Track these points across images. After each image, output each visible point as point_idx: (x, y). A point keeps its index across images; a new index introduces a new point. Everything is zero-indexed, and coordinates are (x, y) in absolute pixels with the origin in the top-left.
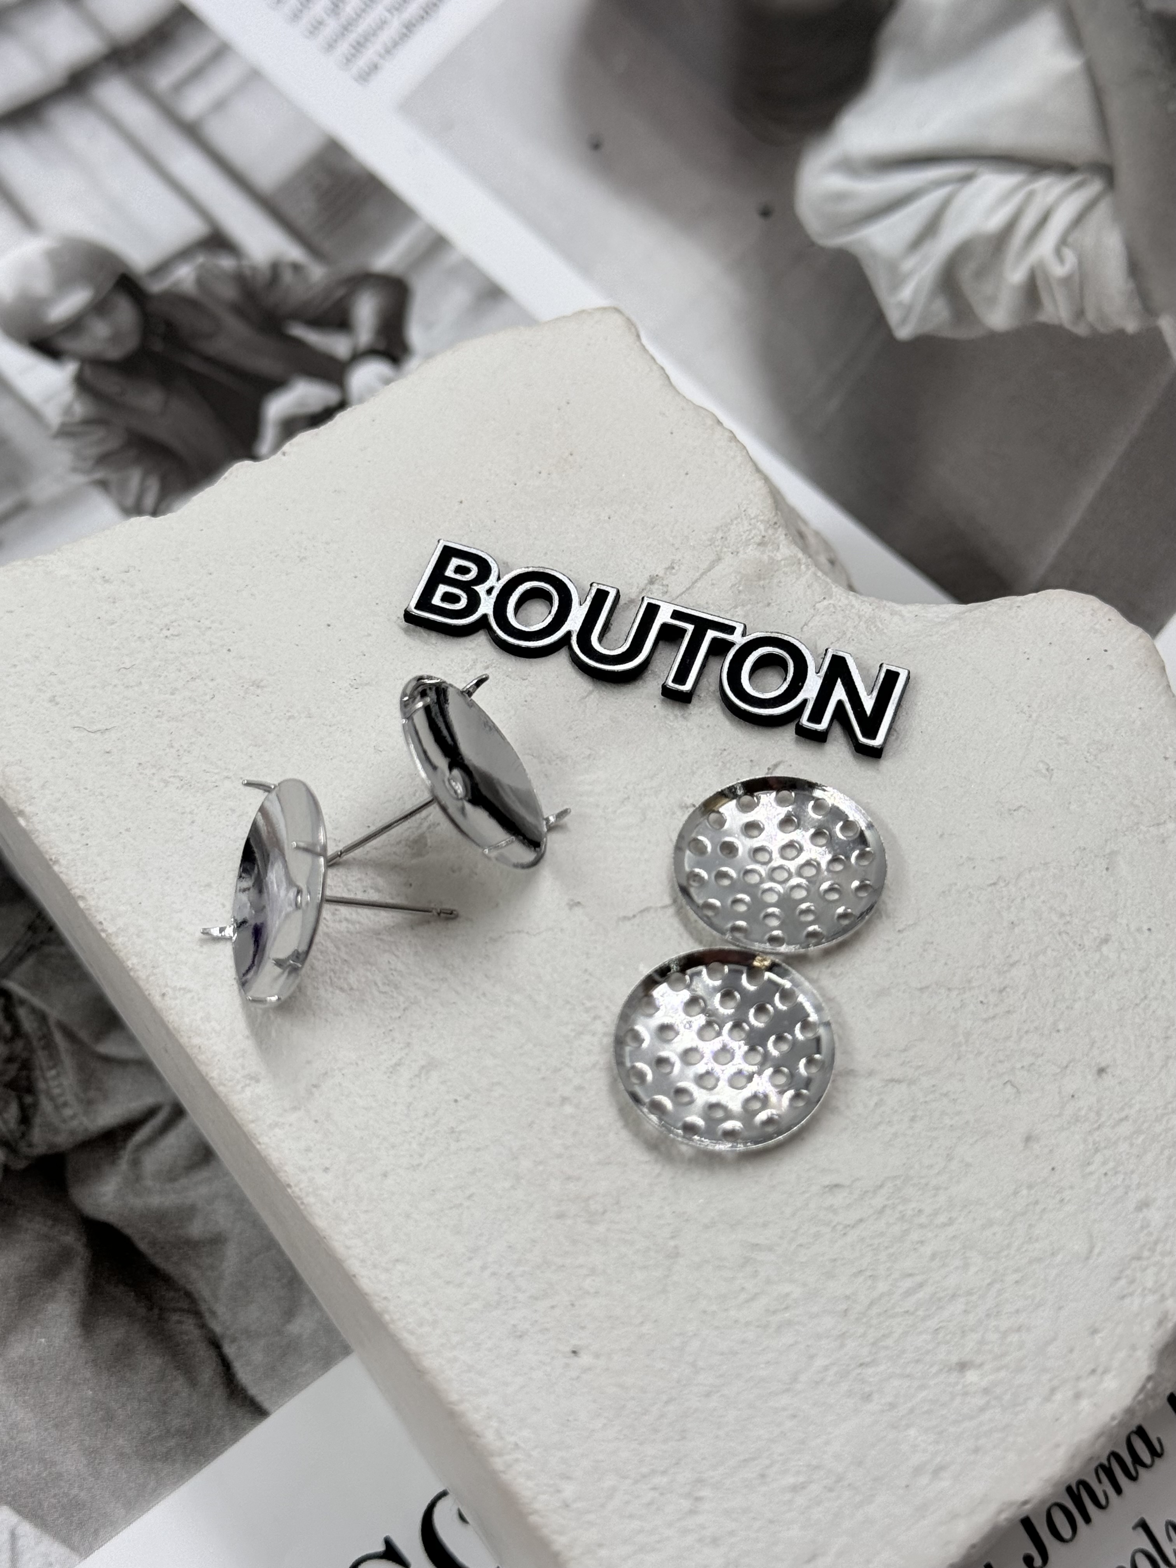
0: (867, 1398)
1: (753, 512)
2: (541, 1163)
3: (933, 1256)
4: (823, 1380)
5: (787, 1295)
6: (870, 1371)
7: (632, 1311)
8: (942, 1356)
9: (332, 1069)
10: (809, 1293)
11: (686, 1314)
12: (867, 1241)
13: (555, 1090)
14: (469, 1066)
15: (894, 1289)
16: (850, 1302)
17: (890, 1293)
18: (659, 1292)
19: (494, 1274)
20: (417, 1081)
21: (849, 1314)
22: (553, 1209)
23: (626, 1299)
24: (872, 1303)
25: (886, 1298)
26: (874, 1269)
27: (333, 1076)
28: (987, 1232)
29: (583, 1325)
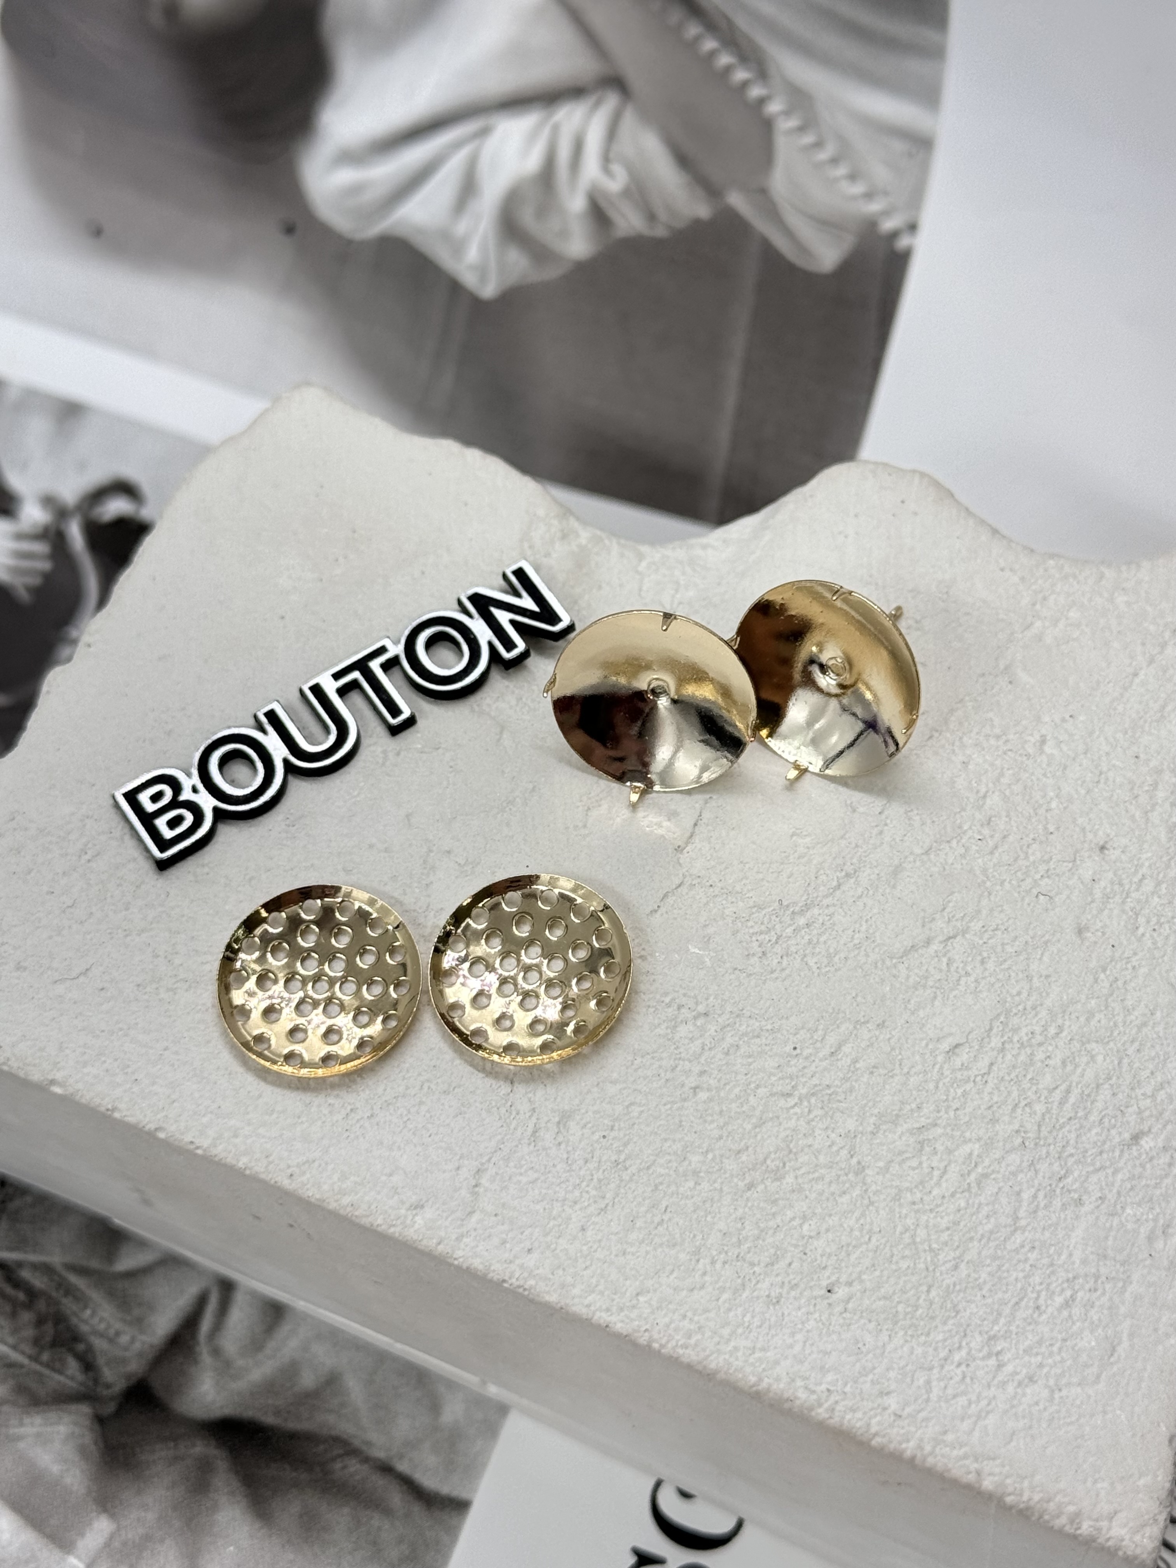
1: (541, 512)
7: (857, 1233)
8: (1117, 1139)
9: (482, 1164)
10: (986, 1144)
11: (900, 1213)
12: (1007, 1078)
13: (683, 1085)
14: (598, 1102)
15: (1049, 1106)
16: (1023, 1134)
17: (1048, 1111)
18: (868, 1207)
19: (725, 1263)
20: (560, 1138)
21: (1027, 1144)
22: (741, 1184)
23: (845, 1225)
24: (1039, 1126)
25: (1048, 1116)
26: (1025, 1098)
27: (487, 1169)
28: (1093, 1022)
29: (824, 1265)
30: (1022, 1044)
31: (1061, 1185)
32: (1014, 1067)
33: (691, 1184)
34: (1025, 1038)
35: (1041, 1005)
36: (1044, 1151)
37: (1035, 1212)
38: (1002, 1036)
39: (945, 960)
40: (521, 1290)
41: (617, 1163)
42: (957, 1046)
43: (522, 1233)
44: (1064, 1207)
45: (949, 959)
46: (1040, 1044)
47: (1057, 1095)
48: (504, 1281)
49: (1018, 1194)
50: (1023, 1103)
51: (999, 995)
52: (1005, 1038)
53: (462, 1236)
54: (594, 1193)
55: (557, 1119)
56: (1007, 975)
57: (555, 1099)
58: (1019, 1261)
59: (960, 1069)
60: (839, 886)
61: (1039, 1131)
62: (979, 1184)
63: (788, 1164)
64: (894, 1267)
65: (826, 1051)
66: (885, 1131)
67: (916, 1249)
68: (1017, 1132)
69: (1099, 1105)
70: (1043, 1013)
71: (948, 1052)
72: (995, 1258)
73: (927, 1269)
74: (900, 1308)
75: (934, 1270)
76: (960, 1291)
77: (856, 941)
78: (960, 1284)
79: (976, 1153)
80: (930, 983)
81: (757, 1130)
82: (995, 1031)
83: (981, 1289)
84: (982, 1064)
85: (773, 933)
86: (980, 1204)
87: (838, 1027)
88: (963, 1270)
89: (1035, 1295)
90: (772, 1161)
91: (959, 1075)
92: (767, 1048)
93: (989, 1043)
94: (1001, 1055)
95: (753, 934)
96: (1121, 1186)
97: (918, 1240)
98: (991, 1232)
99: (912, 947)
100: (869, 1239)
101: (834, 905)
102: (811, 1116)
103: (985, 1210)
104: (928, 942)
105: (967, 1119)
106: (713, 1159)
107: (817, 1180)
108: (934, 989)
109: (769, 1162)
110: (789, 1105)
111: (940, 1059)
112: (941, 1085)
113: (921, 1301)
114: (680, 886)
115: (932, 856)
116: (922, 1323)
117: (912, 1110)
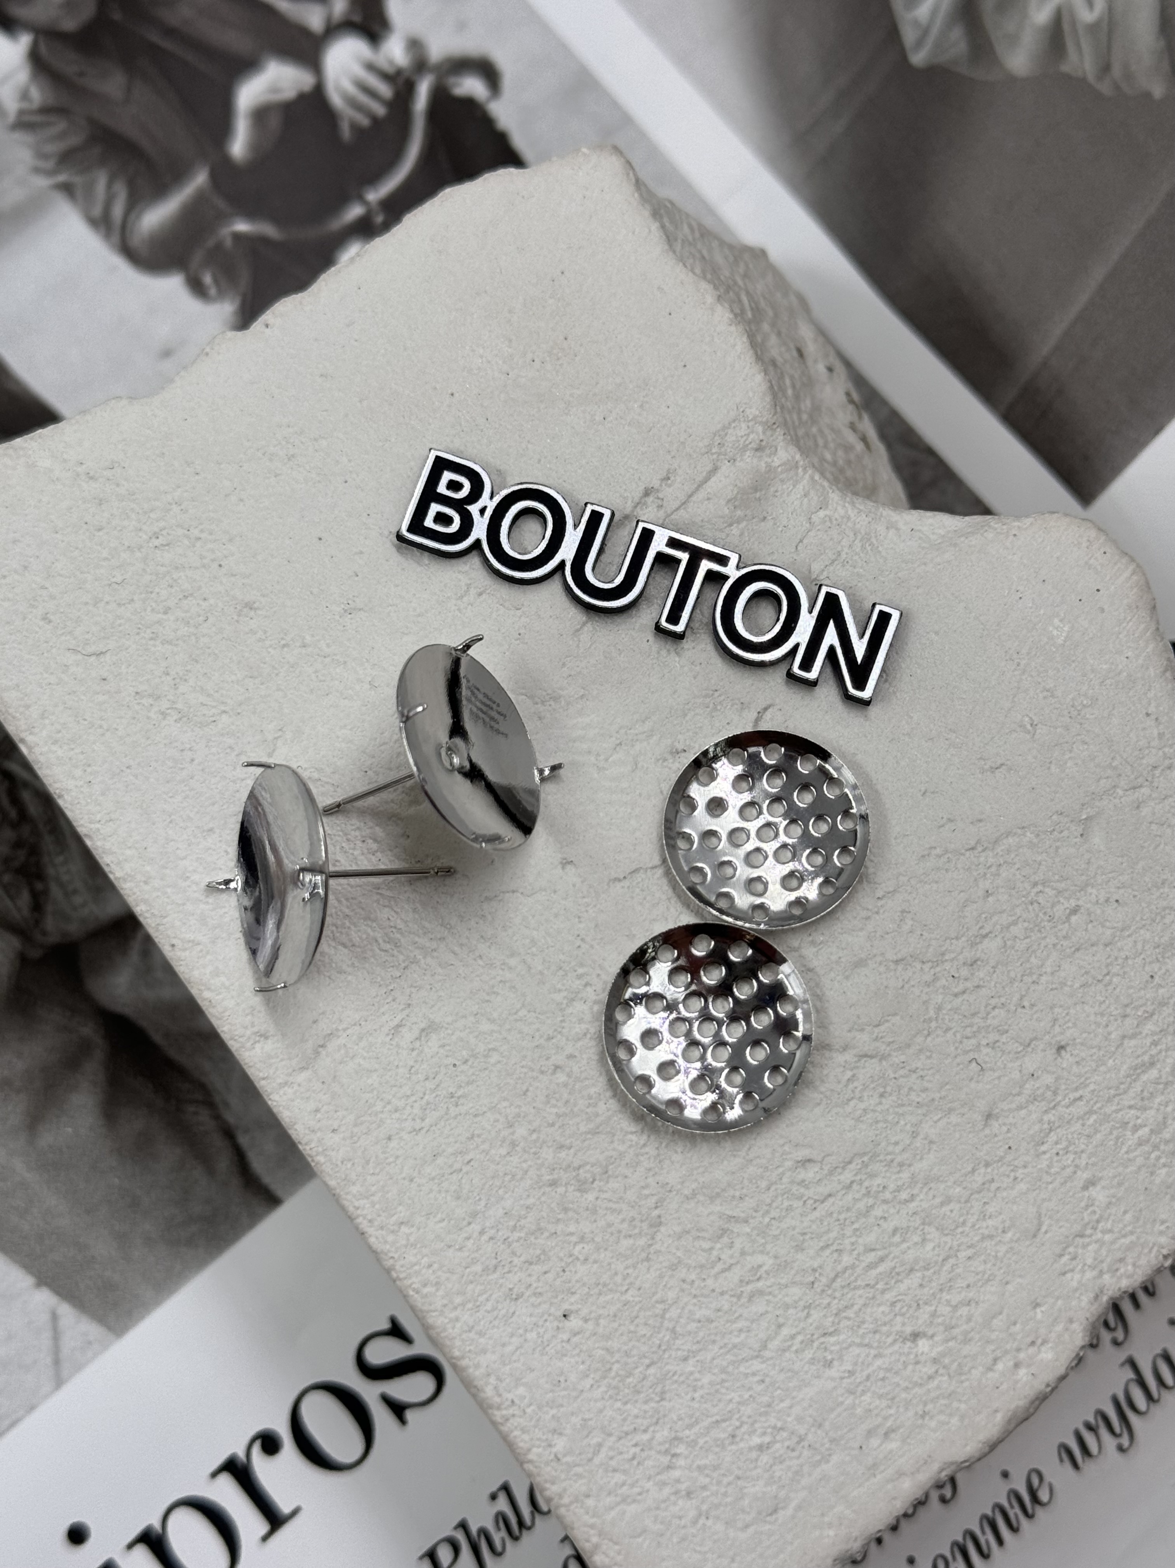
0: (829, 1364)
1: (752, 412)
2: (534, 1131)
3: (895, 1231)
4: (790, 1346)
5: (760, 1266)
6: (832, 1339)
7: (619, 1279)
8: (898, 1328)
9: (338, 1029)
10: (779, 1265)
11: (667, 1282)
12: (835, 1215)
13: (548, 1059)
14: (467, 1031)
15: (857, 1263)
16: (817, 1275)
17: (853, 1267)
18: (643, 1261)
19: (491, 1239)
20: (417, 1044)
21: (816, 1286)
22: (546, 1177)
23: (613, 1266)
24: (837, 1276)
25: (849, 1272)
26: (840, 1244)
27: (339, 1037)
28: (945, 1209)
29: (573, 1290)
30: (869, 1192)
31: (822, 1340)
32: (848, 1209)
33: (503, 1151)
34: (875, 1189)
35: (910, 1165)
36: (826, 1302)
37: (784, 1351)
38: (856, 1175)
39: (849, 1074)
41: (452, 1096)
42: (809, 1161)
43: (336, 1112)
44: (812, 1361)
45: (854, 1076)
46: (885, 1202)
47: (871, 1257)
49: (780, 1326)
50: (835, 1247)
51: (876, 1136)
52: (858, 1178)
53: (286, 1084)
54: (416, 1110)
55: (423, 1025)
56: (896, 1120)
57: (433, 1006)
58: (743, 1386)
59: (799, 1184)
61: (834, 1281)
62: (751, 1297)
63: (596, 1182)
64: (632, 1328)
66: (698, 1202)
67: (662, 1323)
68: (814, 1270)
69: (903, 1287)
70: (905, 1175)
71: (798, 1162)
72: (724, 1371)
73: (660, 1346)
74: (615, 1367)
75: (664, 1351)
76: (676, 1381)
78: (681, 1375)
79: (765, 1268)
81: (589, 1136)
82: (852, 1166)
83: (695, 1391)
84: (823, 1190)
86: (741, 1316)
88: (690, 1366)
89: (738, 1424)
90: (585, 1172)
91: (795, 1188)
93: (840, 1174)
94: (843, 1192)
96: (874, 1372)
97: (667, 1316)
98: (735, 1346)
100: (627, 1290)
102: (643, 1151)
103: (740, 1325)
105: (777, 1232)
106: (537, 1140)
107: (613, 1211)
109: (581, 1171)
111: (789, 1164)
112: (773, 1188)
113: (637, 1371)
115: (900, 968)
116: (627, 1391)
117: (734, 1197)
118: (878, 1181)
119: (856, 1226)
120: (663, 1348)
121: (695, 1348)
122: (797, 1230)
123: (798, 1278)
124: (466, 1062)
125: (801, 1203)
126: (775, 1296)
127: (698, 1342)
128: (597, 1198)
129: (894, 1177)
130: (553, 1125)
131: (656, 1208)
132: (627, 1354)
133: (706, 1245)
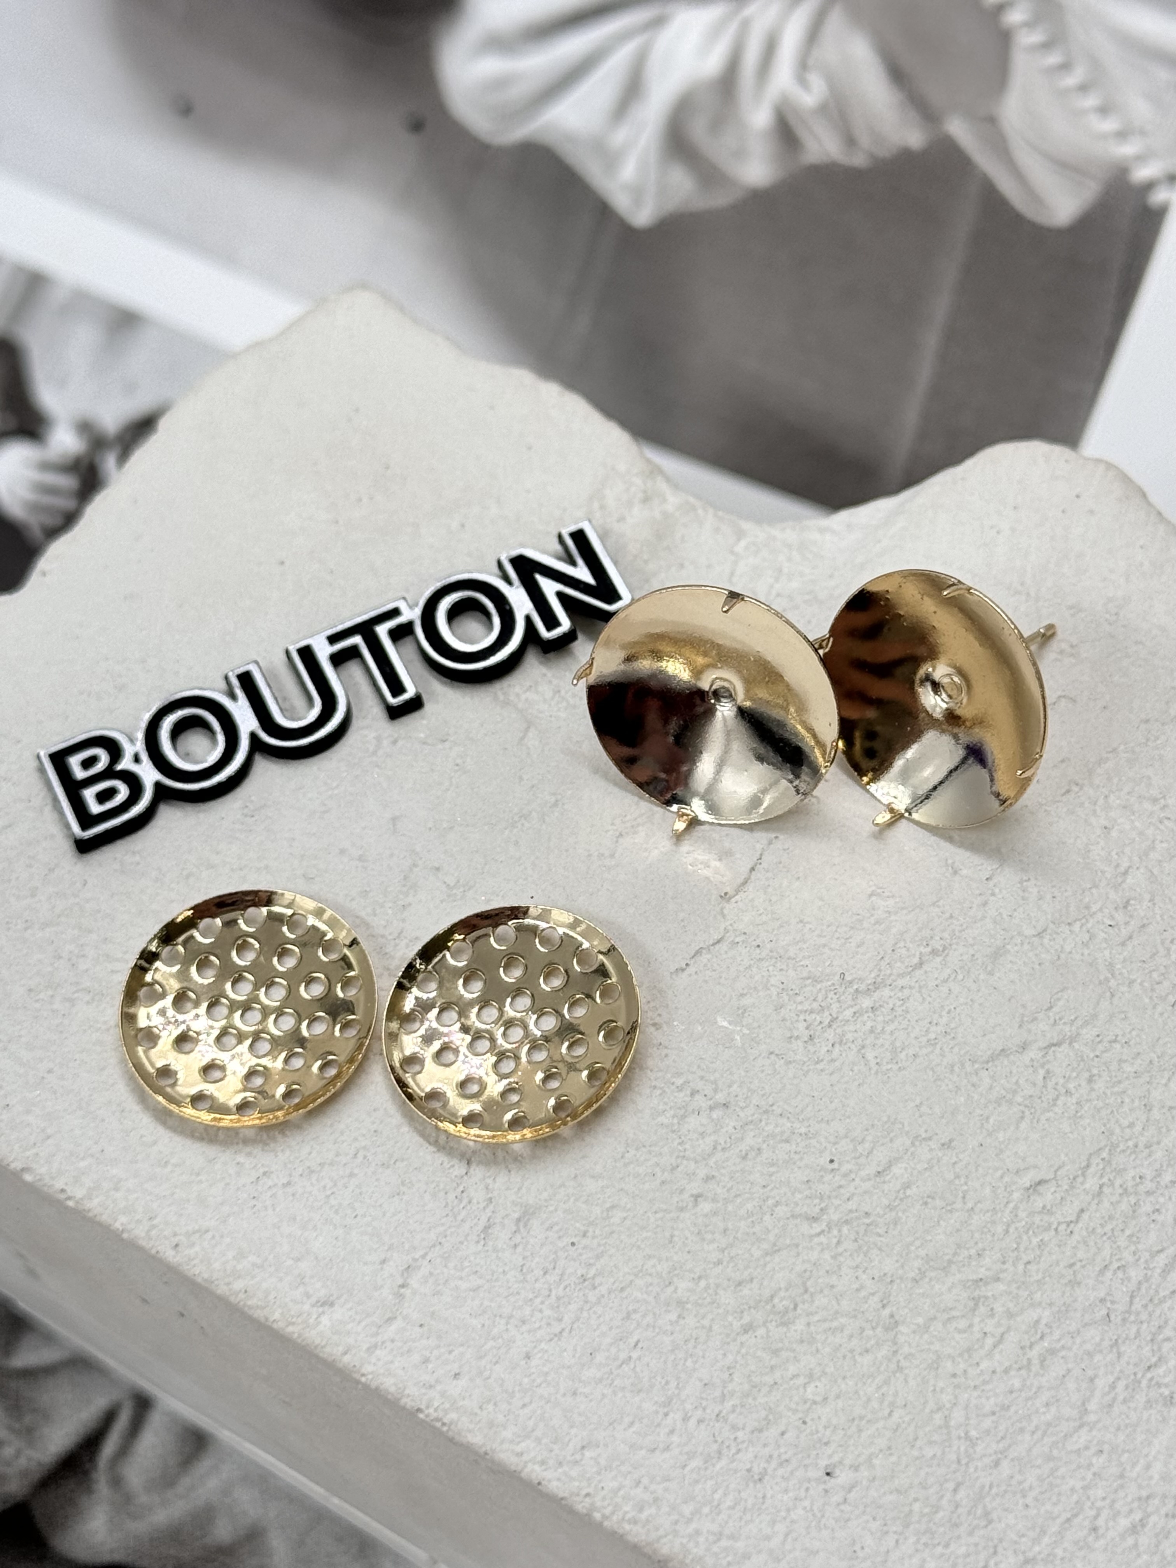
2: (700, 1278)
4: (1114, 1399)
5: (1037, 1322)
6: (1161, 1371)
7: (875, 1404)
9: (415, 1260)
10: (1059, 1311)
11: (934, 1386)
12: (1099, 1230)
13: (682, 1191)
14: (572, 1199)
15: (1149, 1273)
16: (1109, 1305)
17: (1147, 1279)
18: (894, 1373)
19: (700, 1421)
20: (518, 1239)
21: (1112, 1317)
22: (737, 1325)
23: (861, 1393)
24: (1132, 1297)
25: (1144, 1286)
26: (1120, 1259)
27: (419, 1268)
29: (825, 1440)
30: (1126, 1190)
31: (1149, 1375)
33: (673, 1316)
34: (1130, 1184)
35: (1158, 1143)
36: (1134, 1329)
37: (1110, 1406)
38: (1102, 1176)
39: (1042, 1072)
40: (438, 1425)
41: (584, 1279)
42: (1040, 1183)
43: (450, 1352)
44: (1149, 1404)
45: (1048, 1072)
46: (1148, 1193)
48: (419, 1410)
49: (1092, 1380)
50: (1116, 1265)
51: (1105, 1125)
52: (1105, 1180)
53: (375, 1346)
54: (548, 1312)
55: (516, 1215)
56: (1119, 1101)
57: (520, 1189)
58: (1079, 1467)
59: (1039, 1213)
60: (921, 964)
61: (1131, 1303)
62: (1042, 1362)
63: (800, 1306)
64: (915, 1453)
65: (871, 1170)
66: (931, 1279)
67: (949, 1433)
68: (1102, 1301)
70: (1159, 1154)
71: (1028, 1189)
72: (1049, 1458)
73: (959, 1461)
74: (917, 1507)
75: (967, 1464)
76: (997, 1495)
77: (932, 1036)
78: (998, 1486)
79: (1044, 1321)
80: (1019, 1099)
81: (768, 1259)
82: (1092, 1170)
83: (1024, 1496)
84: (1069, 1211)
85: (827, 1013)
86: (1039, 1388)
87: (891, 1141)
88: (1006, 1468)
89: (1093, 1513)
90: (781, 1300)
91: (1037, 1219)
92: (797, 1157)
93: (1082, 1183)
94: (1096, 1201)
95: (801, 1012)
97: (952, 1423)
98: (1049, 1424)
99: (1003, 1050)
100: (890, 1414)
101: (911, 988)
102: (840, 1249)
104: (1024, 1047)
105: (1040, 1276)
106: (707, 1287)
107: (834, 1331)
108: (1022, 1108)
109: (776, 1301)
110: (813, 1232)
111: (1016, 1195)
112: (1011, 1230)
113: (944, 1502)
114: (719, 941)
115: (1046, 941)
116: (942, 1529)
117: (970, 1257)
118: (1131, 1173)
119: (1128, 1232)
120: (964, 1462)
121: (1001, 1445)
122: (1062, 1265)
123: (1087, 1318)
124: (584, 1235)
125: (1053, 1233)
126: (1070, 1349)
127: (1002, 1438)
128: (809, 1324)
129: (1146, 1163)
130: (719, 1262)
131: (884, 1306)
132: (924, 1486)
133: (962, 1324)
